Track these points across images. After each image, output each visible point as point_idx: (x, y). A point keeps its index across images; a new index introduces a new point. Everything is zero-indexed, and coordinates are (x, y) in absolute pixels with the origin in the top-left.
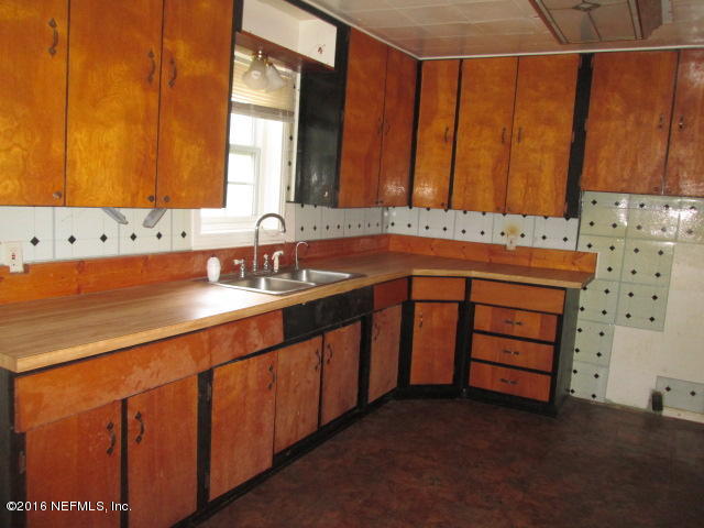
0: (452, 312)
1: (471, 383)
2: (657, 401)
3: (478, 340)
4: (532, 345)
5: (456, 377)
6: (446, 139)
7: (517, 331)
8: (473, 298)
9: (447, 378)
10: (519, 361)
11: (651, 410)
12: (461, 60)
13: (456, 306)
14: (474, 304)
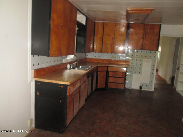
0: (105, 73)
1: (109, 87)
2: (141, 88)
3: (110, 78)
4: (120, 79)
5: (106, 86)
6: (101, 38)
7: (117, 76)
8: (109, 70)
9: (104, 87)
10: (118, 82)
11: (140, 89)
12: (104, 23)
13: (105, 72)
14: (109, 71)
